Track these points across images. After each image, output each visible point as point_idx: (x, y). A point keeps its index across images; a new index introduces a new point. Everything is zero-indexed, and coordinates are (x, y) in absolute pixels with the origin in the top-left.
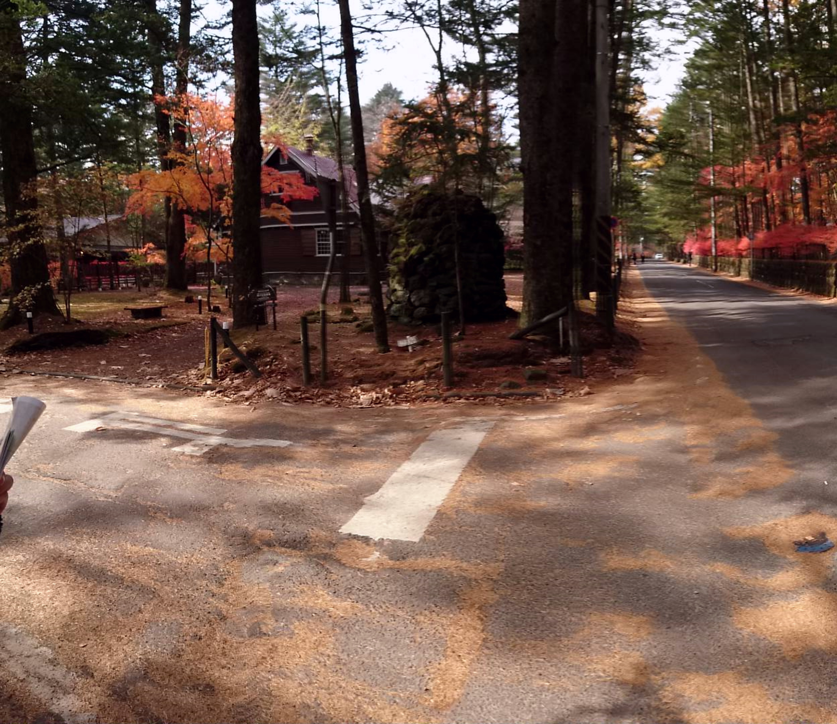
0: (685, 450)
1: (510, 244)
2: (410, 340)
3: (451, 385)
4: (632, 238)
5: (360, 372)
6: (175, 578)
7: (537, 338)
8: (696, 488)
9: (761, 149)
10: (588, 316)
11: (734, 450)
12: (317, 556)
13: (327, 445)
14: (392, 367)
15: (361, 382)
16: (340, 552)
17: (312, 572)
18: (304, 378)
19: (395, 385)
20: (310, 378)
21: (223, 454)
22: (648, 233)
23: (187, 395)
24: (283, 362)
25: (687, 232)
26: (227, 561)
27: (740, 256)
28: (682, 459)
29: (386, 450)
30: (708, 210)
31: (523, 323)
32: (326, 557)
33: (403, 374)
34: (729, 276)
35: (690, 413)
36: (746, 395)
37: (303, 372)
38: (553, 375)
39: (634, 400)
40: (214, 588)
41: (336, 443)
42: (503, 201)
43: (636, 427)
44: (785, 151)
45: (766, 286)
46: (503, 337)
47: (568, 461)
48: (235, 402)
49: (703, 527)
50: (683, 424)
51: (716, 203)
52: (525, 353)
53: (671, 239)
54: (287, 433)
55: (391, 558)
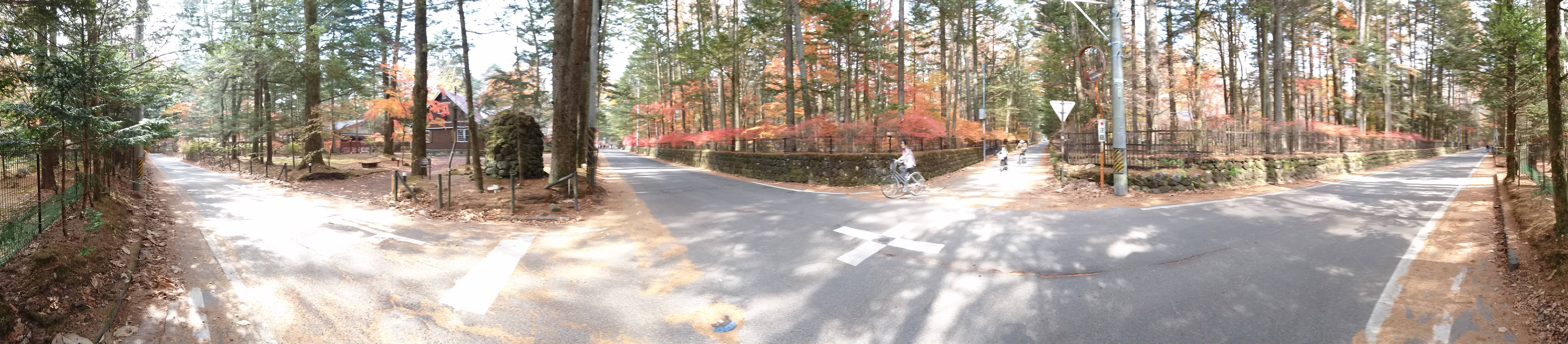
0: (634, 259)
1: (546, 139)
2: (495, 187)
3: (514, 212)
4: (601, 139)
5: (467, 202)
6: (347, 317)
7: (557, 189)
8: (645, 287)
9: (662, 97)
10: (583, 178)
11: (662, 258)
12: (423, 317)
13: (443, 245)
14: (484, 201)
15: (467, 208)
16: (436, 316)
17: (417, 327)
18: (439, 205)
19: (485, 211)
20: (442, 205)
21: (390, 244)
22: (608, 136)
23: (381, 208)
24: (430, 197)
25: (625, 135)
26: (376, 311)
27: (650, 146)
28: (634, 265)
29: (474, 250)
30: (635, 125)
31: (551, 180)
32: (428, 318)
33: (491, 205)
34: (644, 156)
35: (635, 234)
36: (664, 223)
37: (438, 202)
38: (564, 209)
39: (605, 225)
40: (364, 328)
41: (449, 244)
42: (545, 119)
43: (607, 243)
44: (674, 98)
45: (662, 161)
46: (541, 188)
47: (572, 265)
48: (404, 214)
49: (652, 316)
50: (632, 241)
51: (640, 122)
52: (550, 197)
53: (619, 139)
54: (424, 237)
55: (465, 324)
